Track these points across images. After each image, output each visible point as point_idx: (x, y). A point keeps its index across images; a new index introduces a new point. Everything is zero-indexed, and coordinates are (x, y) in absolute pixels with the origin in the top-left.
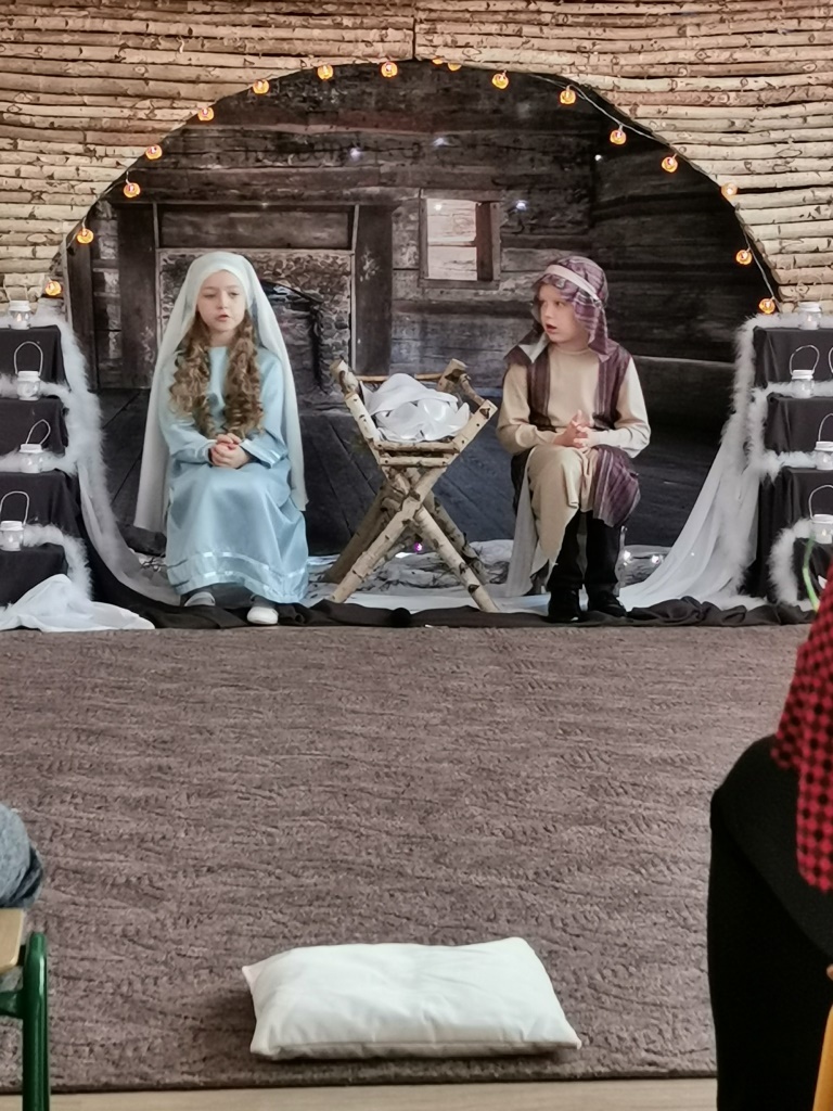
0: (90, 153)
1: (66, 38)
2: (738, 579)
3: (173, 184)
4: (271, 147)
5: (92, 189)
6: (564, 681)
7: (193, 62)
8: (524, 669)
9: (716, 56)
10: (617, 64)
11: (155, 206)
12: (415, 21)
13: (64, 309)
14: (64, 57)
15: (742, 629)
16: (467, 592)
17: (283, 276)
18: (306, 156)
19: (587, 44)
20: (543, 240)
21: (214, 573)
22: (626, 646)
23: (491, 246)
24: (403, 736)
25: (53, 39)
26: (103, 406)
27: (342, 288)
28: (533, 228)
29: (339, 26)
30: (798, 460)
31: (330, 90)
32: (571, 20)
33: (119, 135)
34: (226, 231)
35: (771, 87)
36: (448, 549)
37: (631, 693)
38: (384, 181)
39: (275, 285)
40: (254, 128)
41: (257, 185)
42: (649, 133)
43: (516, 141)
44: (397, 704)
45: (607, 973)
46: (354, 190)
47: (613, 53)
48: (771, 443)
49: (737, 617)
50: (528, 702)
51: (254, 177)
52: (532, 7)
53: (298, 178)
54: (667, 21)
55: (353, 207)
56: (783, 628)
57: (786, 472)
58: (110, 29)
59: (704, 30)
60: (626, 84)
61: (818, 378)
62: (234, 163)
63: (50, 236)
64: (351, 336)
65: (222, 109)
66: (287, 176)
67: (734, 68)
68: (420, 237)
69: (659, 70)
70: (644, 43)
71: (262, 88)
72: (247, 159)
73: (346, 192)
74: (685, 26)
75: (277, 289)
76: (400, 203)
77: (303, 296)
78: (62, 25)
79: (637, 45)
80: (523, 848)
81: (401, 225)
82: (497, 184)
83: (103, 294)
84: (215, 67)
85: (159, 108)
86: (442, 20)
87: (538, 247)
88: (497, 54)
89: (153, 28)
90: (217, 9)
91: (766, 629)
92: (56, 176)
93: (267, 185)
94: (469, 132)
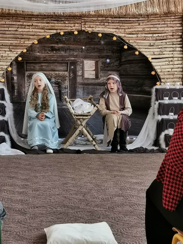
0: (11, 51)
1: (5, 26)
2: (152, 143)
3: (29, 57)
4: (50, 49)
5: (11, 59)
6: (115, 165)
7: (33, 31)
8: (106, 163)
9: (147, 29)
10: (125, 31)
11: (25, 62)
12: (81, 22)
13: (5, 85)
14: (5, 30)
15: (153, 154)
16: (93, 146)
17: (53, 77)
18: (58, 51)
19: (119, 27)
20: (109, 69)
21: (38, 142)
22: (128, 158)
23: (98, 71)
24: (79, 177)
25: (3, 26)
26: (14, 106)
27: (66, 80)
28: (107, 67)
29: (65, 23)
30: (165, 117)
31: (63, 37)
32: (115, 22)
33: (17, 47)
34: (41, 68)
35: (159, 36)
36: (89, 137)
37: (129, 168)
38: (75, 57)
39: (51, 79)
40: (46, 45)
41: (47, 58)
42: (132, 46)
43: (103, 48)
44: (78, 171)
45: (124, 229)
46: (68, 59)
47: (124, 29)
48: (159, 113)
49: (152, 151)
50: (107, 170)
51: (46, 56)
52: (107, 19)
53: (56, 56)
54: (136, 22)
55: (68, 62)
56: (162, 153)
57: (162, 120)
58: (15, 24)
59: (144, 24)
60: (127, 35)
61: (169, 99)
62: (42, 53)
63: (2, 69)
64: (68, 90)
65: (40, 41)
66: (54, 56)
67: (151, 32)
68: (83, 69)
69: (134, 32)
70: (131, 27)
71: (48, 37)
72: (45, 52)
73: (67, 59)
74: (140, 23)
75: (52, 80)
76: (78, 61)
77: (57, 82)
78: (4, 23)
79: (130, 27)
80: (106, 202)
81: (78, 66)
82: (99, 57)
83: (14, 81)
84: (38, 32)
85: (25, 41)
86: (87, 22)
87: (108, 71)
88: (99, 29)
89: (24, 24)
90: (38, 19)
91: (159, 154)
92: (3, 56)
93: (49, 58)
94: (93, 46)
